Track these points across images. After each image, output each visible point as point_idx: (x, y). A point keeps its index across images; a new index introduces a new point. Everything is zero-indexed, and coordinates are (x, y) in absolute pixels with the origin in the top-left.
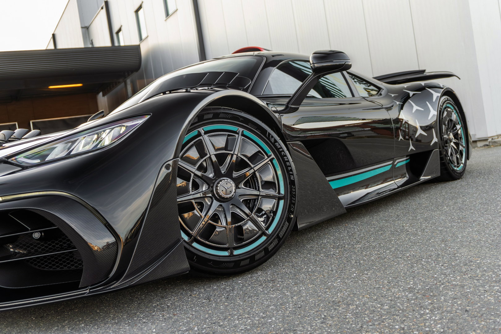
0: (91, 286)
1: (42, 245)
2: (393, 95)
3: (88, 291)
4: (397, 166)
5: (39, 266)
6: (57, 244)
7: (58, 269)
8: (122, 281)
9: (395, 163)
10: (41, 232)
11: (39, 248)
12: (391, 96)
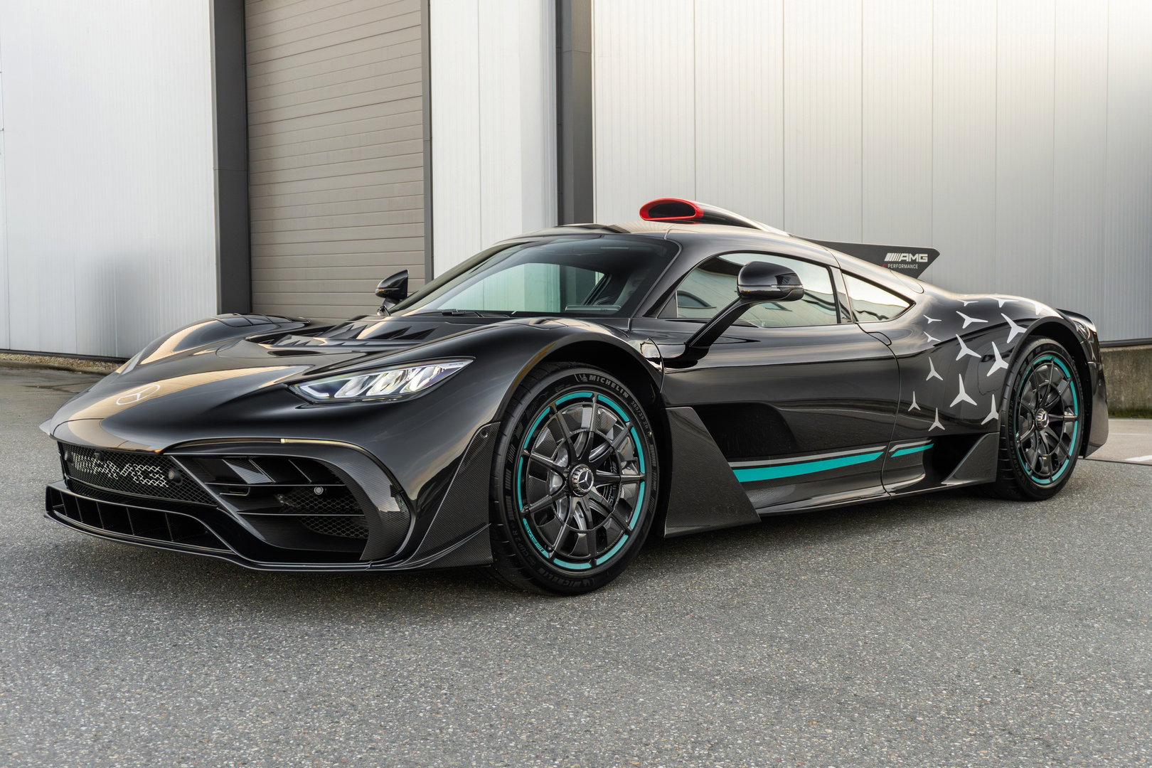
0: (374, 560)
1: (320, 503)
2: (930, 320)
3: (369, 566)
4: (894, 455)
5: (312, 527)
6: (338, 504)
7: (335, 534)
8: (409, 562)
9: (893, 450)
10: (324, 487)
11: (316, 505)
12: (928, 320)
